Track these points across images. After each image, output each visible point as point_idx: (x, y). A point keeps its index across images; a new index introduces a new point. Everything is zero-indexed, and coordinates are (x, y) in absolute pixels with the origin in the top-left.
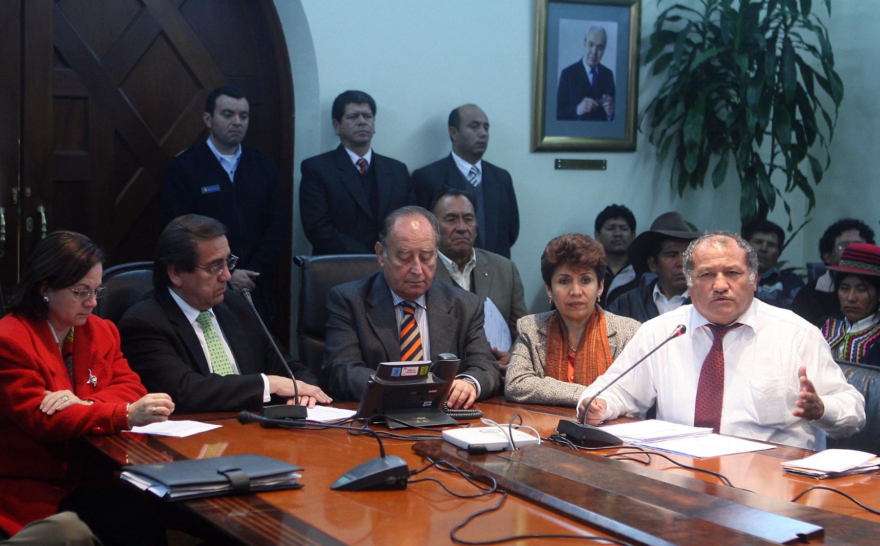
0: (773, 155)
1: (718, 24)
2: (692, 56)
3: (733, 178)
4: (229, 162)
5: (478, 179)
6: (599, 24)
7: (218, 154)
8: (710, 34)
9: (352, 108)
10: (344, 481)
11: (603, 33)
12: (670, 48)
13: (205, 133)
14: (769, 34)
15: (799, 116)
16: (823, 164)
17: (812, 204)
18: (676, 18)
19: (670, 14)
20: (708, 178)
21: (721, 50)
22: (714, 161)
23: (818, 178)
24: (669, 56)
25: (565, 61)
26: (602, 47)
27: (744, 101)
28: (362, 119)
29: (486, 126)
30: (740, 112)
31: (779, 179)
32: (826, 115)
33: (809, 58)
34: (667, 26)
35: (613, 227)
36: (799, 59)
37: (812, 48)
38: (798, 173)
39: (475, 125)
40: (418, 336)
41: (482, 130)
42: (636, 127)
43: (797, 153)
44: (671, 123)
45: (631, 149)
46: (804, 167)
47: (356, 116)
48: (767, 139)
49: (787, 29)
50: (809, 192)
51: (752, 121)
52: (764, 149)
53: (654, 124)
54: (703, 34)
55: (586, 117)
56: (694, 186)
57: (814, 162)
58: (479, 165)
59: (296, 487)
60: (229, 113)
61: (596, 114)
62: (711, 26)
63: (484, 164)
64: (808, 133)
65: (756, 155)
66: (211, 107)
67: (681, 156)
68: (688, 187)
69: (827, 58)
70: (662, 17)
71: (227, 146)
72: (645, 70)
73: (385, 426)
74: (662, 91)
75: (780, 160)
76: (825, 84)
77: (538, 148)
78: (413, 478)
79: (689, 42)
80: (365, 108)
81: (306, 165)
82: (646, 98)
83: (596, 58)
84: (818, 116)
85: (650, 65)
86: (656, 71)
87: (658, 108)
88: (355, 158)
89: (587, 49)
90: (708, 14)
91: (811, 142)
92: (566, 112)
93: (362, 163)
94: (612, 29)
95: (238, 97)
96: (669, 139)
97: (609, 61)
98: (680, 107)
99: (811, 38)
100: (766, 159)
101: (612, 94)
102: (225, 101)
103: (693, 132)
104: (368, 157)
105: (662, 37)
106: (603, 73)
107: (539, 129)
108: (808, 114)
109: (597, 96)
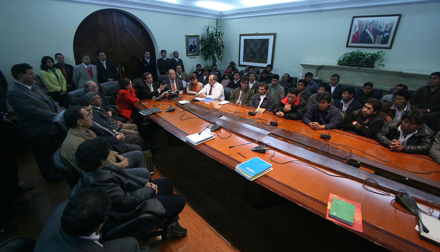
0: (216, 55)
2: (206, 43)
3: (211, 58)
4: (148, 61)
5: (178, 61)
6: (194, 39)
7: (147, 60)
8: (208, 40)
9: (163, 52)
10: (167, 111)
11: (195, 40)
12: (203, 42)
13: (145, 57)
14: (215, 40)
15: (219, 50)
16: (222, 57)
17: (221, 61)
19: (203, 37)
20: (208, 59)
21: (210, 42)
22: (209, 56)
24: (203, 43)
25: (190, 44)
26: (195, 42)
27: (212, 49)
28: (164, 54)
29: (178, 54)
31: (217, 59)
32: (222, 50)
33: (220, 43)
34: (203, 39)
35: (198, 67)
36: (219, 43)
37: (220, 42)
38: (219, 58)
39: (176, 54)
41: (177, 54)
42: (200, 52)
43: (219, 55)
44: (204, 52)
45: (199, 55)
46: (220, 57)
47: (164, 53)
48: (215, 54)
49: (217, 39)
50: (221, 60)
51: (213, 52)
52: (215, 55)
53: (202, 52)
54: (207, 40)
55: (193, 51)
56: (207, 59)
57: (221, 56)
59: (161, 112)
60: (147, 54)
61: (194, 51)
63: (178, 59)
64: (220, 52)
65: (214, 56)
66: (145, 54)
67: (205, 56)
68: (206, 60)
69: (222, 43)
71: (148, 59)
72: (200, 45)
73: (171, 100)
74: (203, 47)
75: (217, 56)
76: (222, 46)
77: (187, 56)
78: (175, 109)
79: (205, 41)
80: (165, 53)
81: (158, 60)
82: (200, 49)
83: (194, 44)
84: (221, 50)
86: (201, 45)
87: (202, 50)
88: (164, 59)
89: (193, 42)
90: (208, 37)
91: (221, 53)
92: (191, 51)
93: (165, 59)
94: (196, 40)
95: (148, 52)
96: (203, 54)
97: (196, 44)
98: (205, 49)
99: (220, 41)
100: (215, 56)
101: (196, 48)
102: (146, 53)
103: (206, 53)
104: (166, 59)
105: (202, 40)
106: (195, 45)
107: (187, 53)
108: (220, 50)
109: (194, 49)
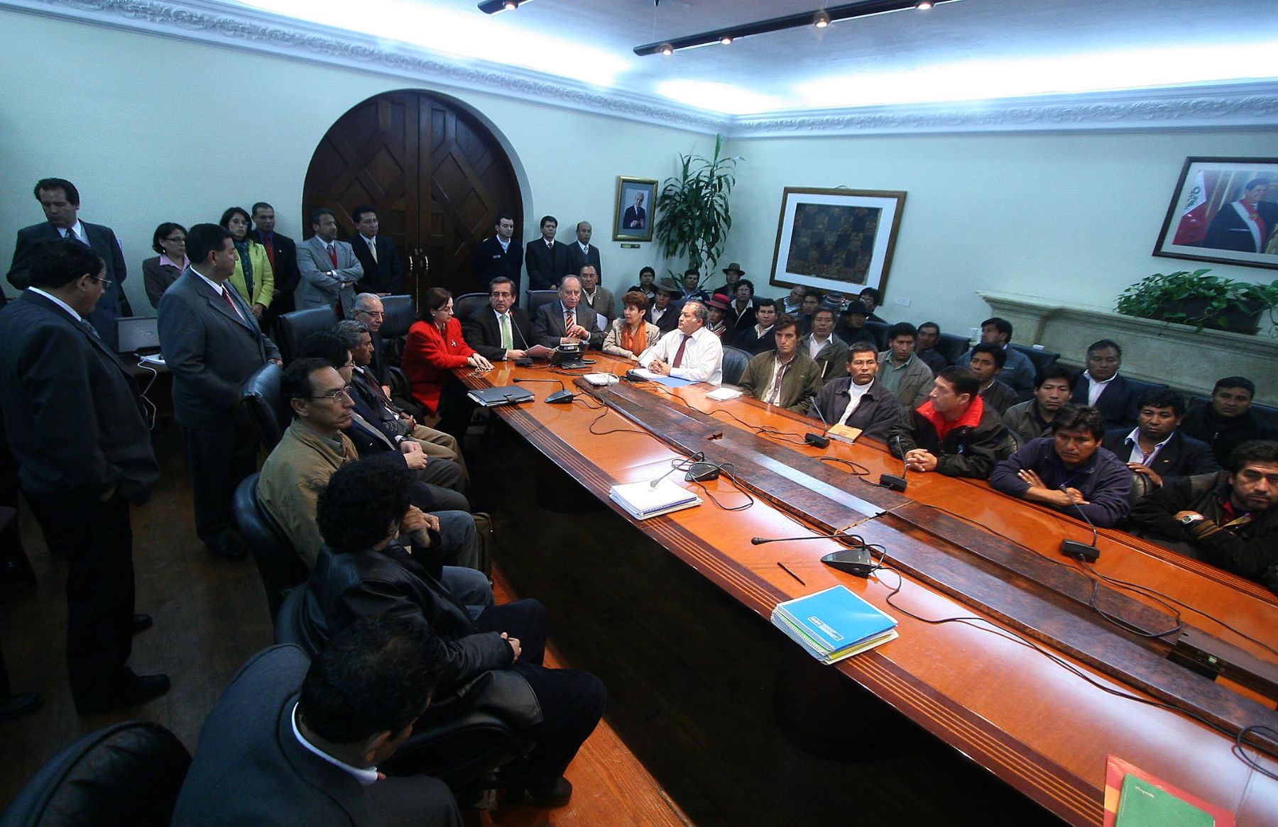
0: (703, 246)
1: (687, 193)
2: (676, 207)
3: (687, 253)
4: (505, 245)
5: (587, 251)
6: (641, 191)
7: (501, 243)
8: (683, 197)
9: (548, 223)
10: (549, 400)
11: (643, 194)
12: (667, 202)
13: (497, 233)
14: (706, 199)
15: (713, 231)
16: (721, 250)
17: (715, 265)
18: (671, 190)
19: (668, 188)
20: (678, 253)
21: (687, 205)
22: (681, 246)
23: (719, 256)
24: (667, 204)
25: (627, 206)
26: (642, 200)
27: (694, 225)
28: (551, 228)
29: (590, 231)
30: (692, 228)
31: (704, 255)
32: (724, 232)
33: (719, 209)
34: (667, 192)
35: (646, 276)
36: (715, 209)
37: (721, 206)
38: (711, 253)
39: (586, 230)
40: (573, 324)
42: (652, 232)
43: (711, 245)
44: (666, 231)
45: (651, 241)
46: (713, 250)
47: (549, 226)
48: (701, 240)
49: (712, 197)
50: (714, 260)
51: (696, 232)
52: (699, 243)
53: (659, 231)
54: (680, 196)
55: (634, 228)
56: (672, 255)
57: (717, 249)
58: (588, 246)
60: (506, 226)
61: (638, 227)
62: (684, 194)
64: (716, 237)
65: (696, 246)
67: (668, 244)
68: (669, 256)
69: (726, 211)
70: (665, 189)
71: (504, 238)
72: (657, 210)
73: (562, 368)
74: (664, 218)
75: (705, 248)
76: (724, 219)
77: (615, 239)
79: (675, 199)
80: (553, 224)
81: (529, 244)
82: (656, 221)
83: (639, 204)
84: (721, 231)
85: (659, 208)
86: (661, 210)
87: (661, 224)
88: (547, 243)
89: (636, 201)
90: (683, 189)
91: (717, 240)
92: (626, 226)
93: (550, 244)
94: (646, 193)
95: (509, 219)
96: (664, 238)
97: (644, 206)
98: (669, 225)
99: (721, 202)
100: (700, 248)
101: (644, 219)
102: (504, 221)
103: (673, 236)
104: (553, 242)
105: (665, 197)
106: (641, 211)
108: (717, 230)
109: (638, 220)
